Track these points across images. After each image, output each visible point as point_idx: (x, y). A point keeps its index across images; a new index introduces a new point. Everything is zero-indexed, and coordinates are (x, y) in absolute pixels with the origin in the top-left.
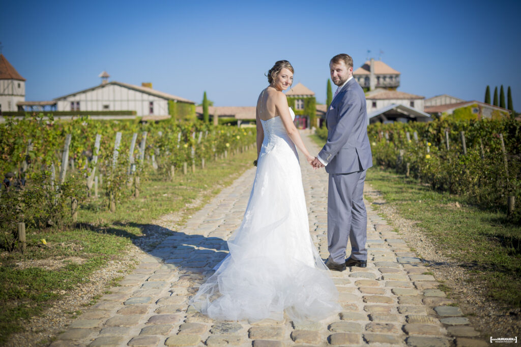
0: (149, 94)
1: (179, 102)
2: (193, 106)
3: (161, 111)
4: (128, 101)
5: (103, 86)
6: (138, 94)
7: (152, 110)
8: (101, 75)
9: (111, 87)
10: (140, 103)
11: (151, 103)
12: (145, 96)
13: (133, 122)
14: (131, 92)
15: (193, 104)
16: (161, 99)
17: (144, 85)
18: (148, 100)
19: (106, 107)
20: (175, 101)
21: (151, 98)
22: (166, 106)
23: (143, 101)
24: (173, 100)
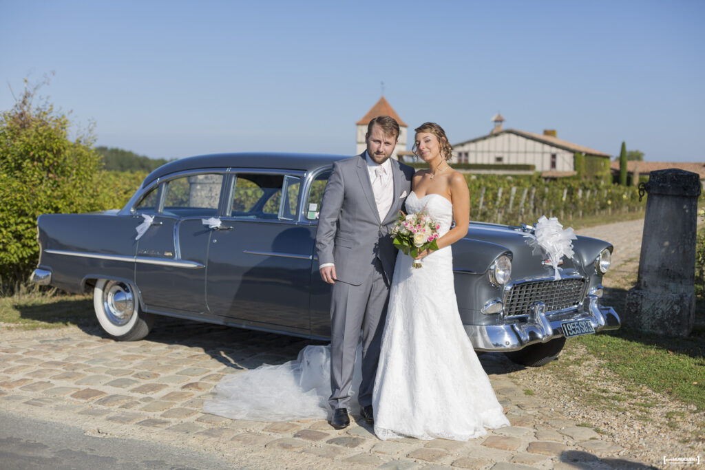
0: (552, 145)
1: (588, 155)
2: (606, 160)
3: (565, 165)
4: (526, 152)
5: (496, 135)
6: (539, 146)
7: (553, 165)
8: (494, 118)
9: (506, 136)
10: (540, 155)
11: (554, 156)
12: (547, 148)
13: (530, 177)
14: (530, 142)
15: (607, 157)
16: (565, 151)
17: (546, 133)
18: (550, 153)
19: (499, 159)
20: (584, 154)
21: (554, 150)
22: (572, 160)
23: (543, 153)
24: (581, 153)
